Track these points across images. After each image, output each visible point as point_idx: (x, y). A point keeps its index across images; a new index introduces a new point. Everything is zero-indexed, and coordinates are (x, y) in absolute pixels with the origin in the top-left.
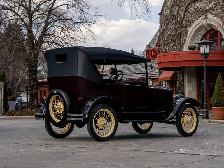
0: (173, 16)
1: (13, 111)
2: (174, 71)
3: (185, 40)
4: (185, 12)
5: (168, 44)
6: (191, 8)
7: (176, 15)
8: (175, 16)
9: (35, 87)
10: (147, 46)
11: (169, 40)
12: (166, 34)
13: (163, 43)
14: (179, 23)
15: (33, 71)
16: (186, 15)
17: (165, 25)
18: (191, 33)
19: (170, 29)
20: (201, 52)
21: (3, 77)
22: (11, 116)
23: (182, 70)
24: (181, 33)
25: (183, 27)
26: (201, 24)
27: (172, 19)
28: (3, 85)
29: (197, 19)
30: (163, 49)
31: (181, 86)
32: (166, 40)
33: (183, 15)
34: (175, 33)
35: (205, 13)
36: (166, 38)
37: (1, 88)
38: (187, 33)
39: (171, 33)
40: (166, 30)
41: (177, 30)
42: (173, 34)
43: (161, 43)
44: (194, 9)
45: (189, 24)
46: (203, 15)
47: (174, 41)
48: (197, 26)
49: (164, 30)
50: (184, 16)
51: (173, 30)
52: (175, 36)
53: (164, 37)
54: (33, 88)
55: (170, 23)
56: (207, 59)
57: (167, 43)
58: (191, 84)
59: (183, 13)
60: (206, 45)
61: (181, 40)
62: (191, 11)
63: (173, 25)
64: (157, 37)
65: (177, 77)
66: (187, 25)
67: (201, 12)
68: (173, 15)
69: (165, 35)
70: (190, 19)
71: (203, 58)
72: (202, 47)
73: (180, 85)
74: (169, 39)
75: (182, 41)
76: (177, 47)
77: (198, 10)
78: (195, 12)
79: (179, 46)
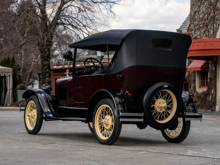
1: (22, 101)
2: (205, 61)
9: (48, 74)
10: (177, 30)
11: (201, 25)
12: (197, 17)
13: (193, 28)
14: (212, 4)
15: (45, 57)
17: (196, 7)
19: (202, 12)
21: (12, 62)
23: (215, 60)
24: (214, 17)
25: (217, 10)
27: (205, 1)
28: (12, 72)
30: (194, 34)
31: (213, 78)
32: (198, 24)
34: (208, 16)
36: (198, 23)
37: (10, 75)
40: (197, 13)
41: (210, 13)
42: (206, 17)
43: (192, 28)
47: (207, 26)
49: (195, 12)
51: (206, 13)
52: (207, 20)
53: (195, 21)
54: (45, 76)
55: (202, 4)
57: (198, 28)
61: (215, 24)
63: (205, 7)
64: (188, 20)
65: (208, 68)
69: (196, 19)
73: (212, 76)
74: (201, 23)
75: (215, 26)
76: (210, 33)
79: (212, 32)
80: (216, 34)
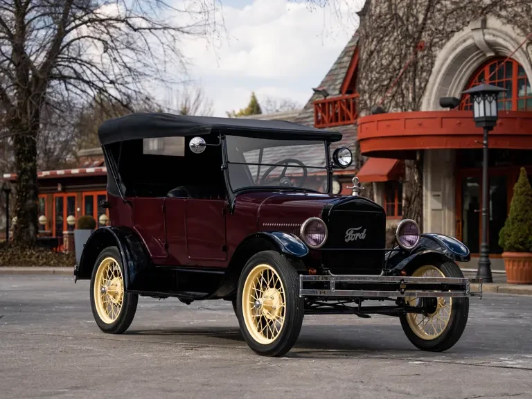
0: (397, 20)
2: (396, 160)
3: (427, 81)
4: (428, 10)
5: (381, 91)
7: (404, 18)
8: (401, 19)
11: (385, 80)
12: (376, 63)
13: (367, 87)
14: (411, 36)
16: (430, 18)
17: (373, 40)
19: (388, 53)
20: (477, 115)
23: (418, 158)
24: (415, 64)
25: (422, 48)
26: (470, 42)
27: (394, 28)
29: (459, 29)
30: (368, 102)
31: (413, 197)
32: (377, 79)
33: (421, 17)
34: (400, 62)
35: (482, 13)
36: (377, 75)
38: (433, 64)
39: (391, 62)
40: (375, 54)
41: (405, 55)
42: (396, 64)
43: (363, 86)
44: (453, 3)
45: (437, 40)
46: (476, 18)
47: (399, 84)
48: (458, 45)
49: (372, 53)
50: (425, 19)
51: (396, 55)
52: (399, 69)
53: (371, 72)
55: (387, 35)
56: (490, 132)
57: (379, 87)
58: (440, 193)
59: (424, 12)
60: (489, 98)
61: (417, 80)
62: (445, 9)
63: (394, 41)
65: (403, 175)
66: (433, 43)
67: (470, 12)
68: (395, 16)
69: (373, 68)
70: (440, 28)
71: (479, 130)
72: (479, 103)
73: (412, 194)
74: (384, 76)
75: (417, 84)
76: (405, 99)
77: (462, 5)
78: (454, 10)
79: (411, 95)
80: (421, 100)
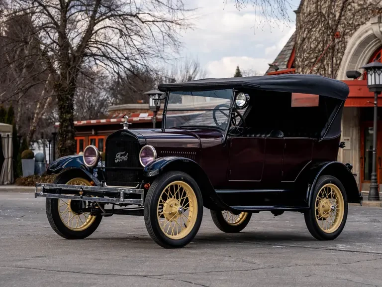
0: (321, 16)
1: (29, 177)
3: (341, 59)
4: (342, 10)
5: (310, 66)
6: (354, 2)
7: (326, 15)
8: (324, 15)
9: (70, 134)
10: (270, 65)
11: (312, 58)
12: (307, 47)
13: (300, 63)
14: (331, 28)
15: (66, 107)
16: (344, 16)
17: (305, 31)
18: (352, 48)
19: (314, 40)
20: (370, 83)
21: (9, 115)
22: (26, 185)
24: (333, 47)
25: (338, 36)
26: (370, 32)
27: (319, 22)
28: (12, 131)
29: (363, 23)
30: (301, 73)
32: (308, 57)
33: (338, 14)
34: (323, 46)
35: (378, 12)
36: (307, 55)
37: (8, 135)
38: (345, 47)
39: (317, 46)
40: (306, 40)
41: (327, 41)
42: (320, 47)
43: (298, 63)
44: (359, 5)
45: (348, 31)
46: (374, 16)
47: (322, 61)
48: (362, 34)
49: (304, 39)
50: (340, 16)
51: (321, 41)
52: (322, 51)
53: (304, 53)
54: (66, 137)
55: (314, 27)
56: (379, 96)
57: (309, 63)
58: (349, 138)
59: (339, 11)
60: (378, 72)
61: (334, 59)
62: (353, 9)
63: (319, 31)
64: (288, 50)
66: (345, 33)
67: (371, 12)
68: (320, 14)
69: (305, 50)
70: (351, 22)
71: (372, 94)
72: (371, 75)
74: (312, 56)
75: (335, 61)
76: (326, 72)
77: (365, 6)
78: (360, 10)
79: (330, 69)
80: (337, 73)
